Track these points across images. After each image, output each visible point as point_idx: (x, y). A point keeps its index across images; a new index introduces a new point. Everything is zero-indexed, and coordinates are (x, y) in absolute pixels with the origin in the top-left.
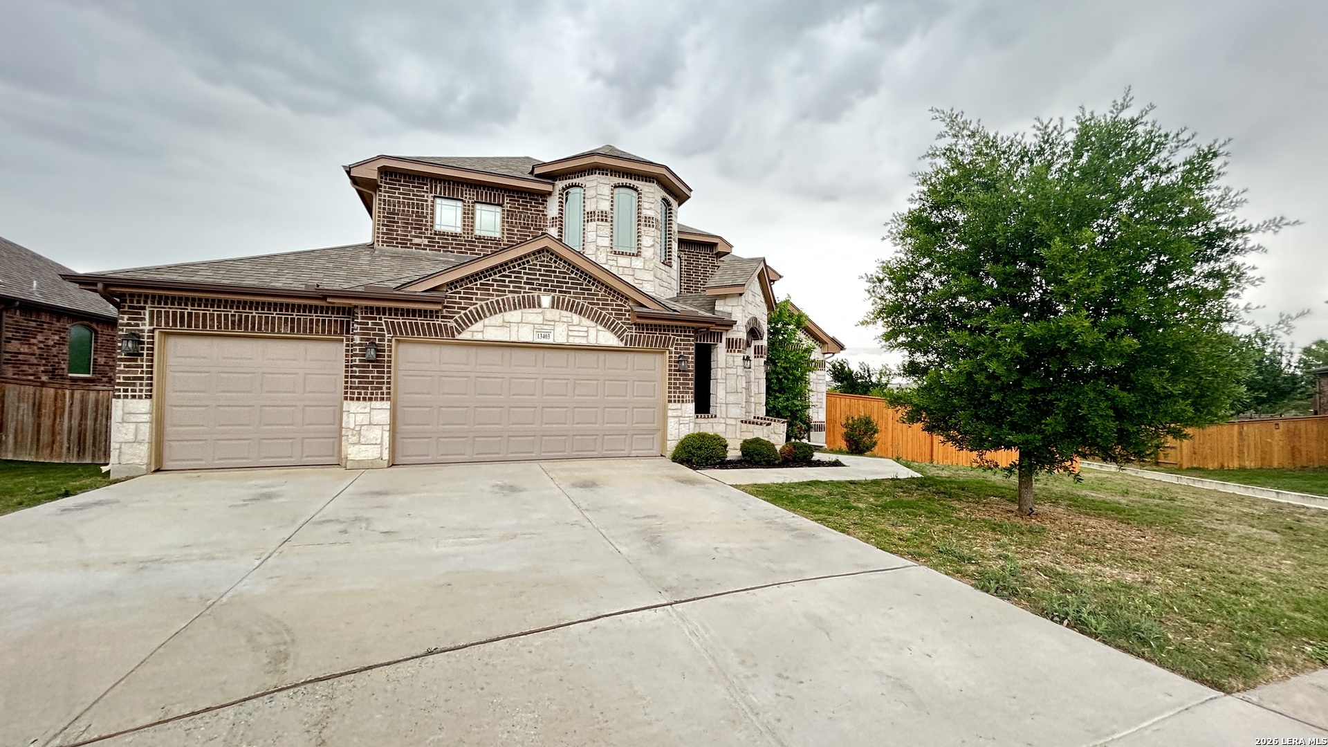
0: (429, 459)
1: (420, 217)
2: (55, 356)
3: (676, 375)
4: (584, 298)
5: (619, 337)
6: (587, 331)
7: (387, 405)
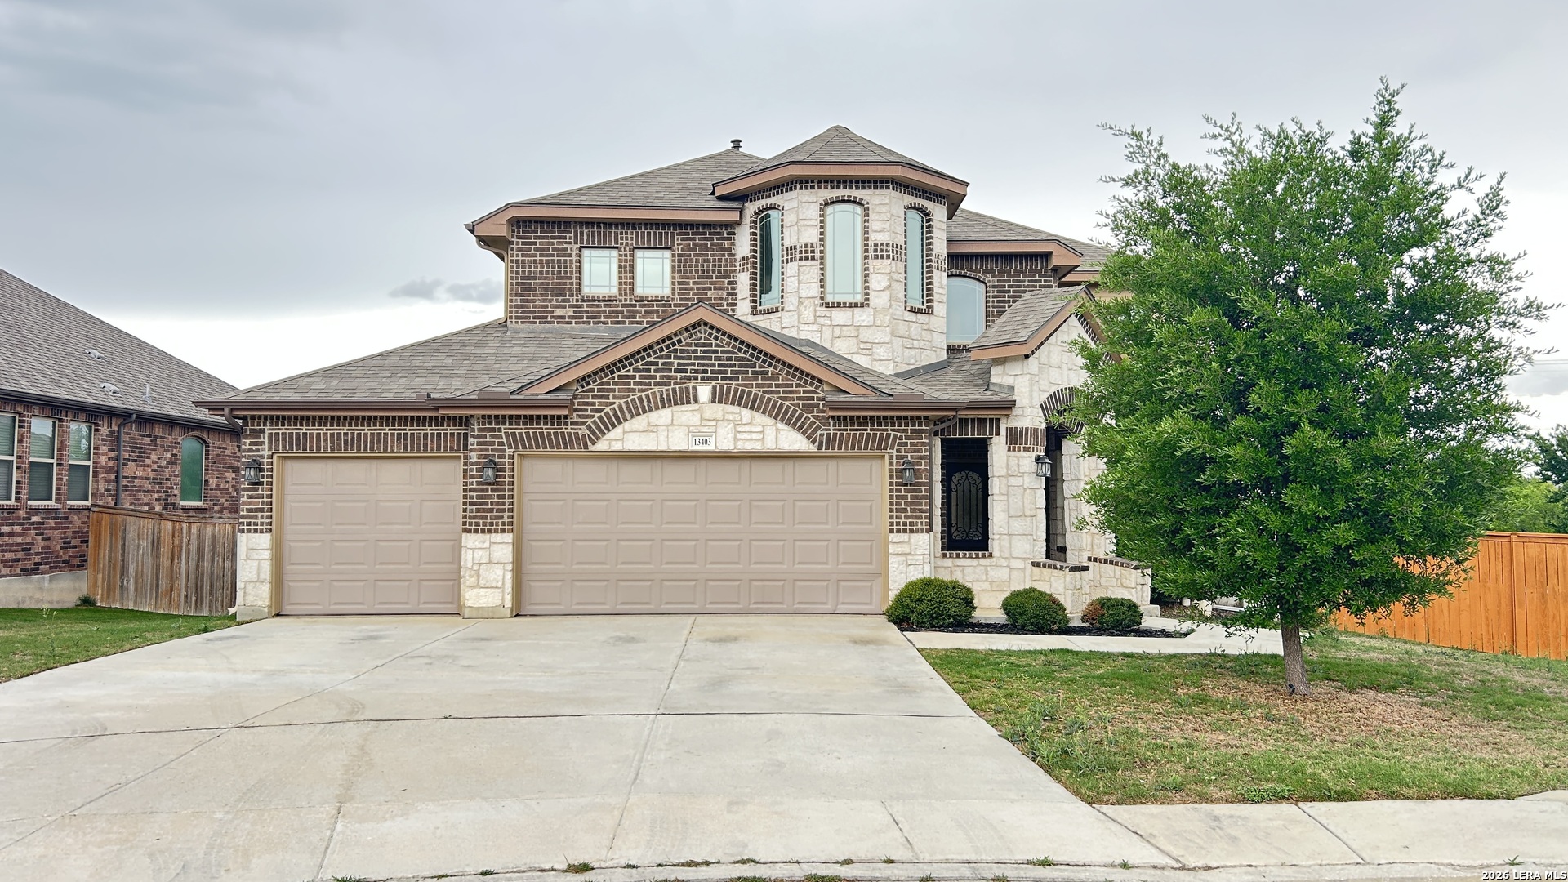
0: (562, 608)
1: (561, 278)
2: (167, 479)
3: (900, 491)
4: (758, 386)
5: (809, 438)
6: (762, 432)
7: (508, 538)
